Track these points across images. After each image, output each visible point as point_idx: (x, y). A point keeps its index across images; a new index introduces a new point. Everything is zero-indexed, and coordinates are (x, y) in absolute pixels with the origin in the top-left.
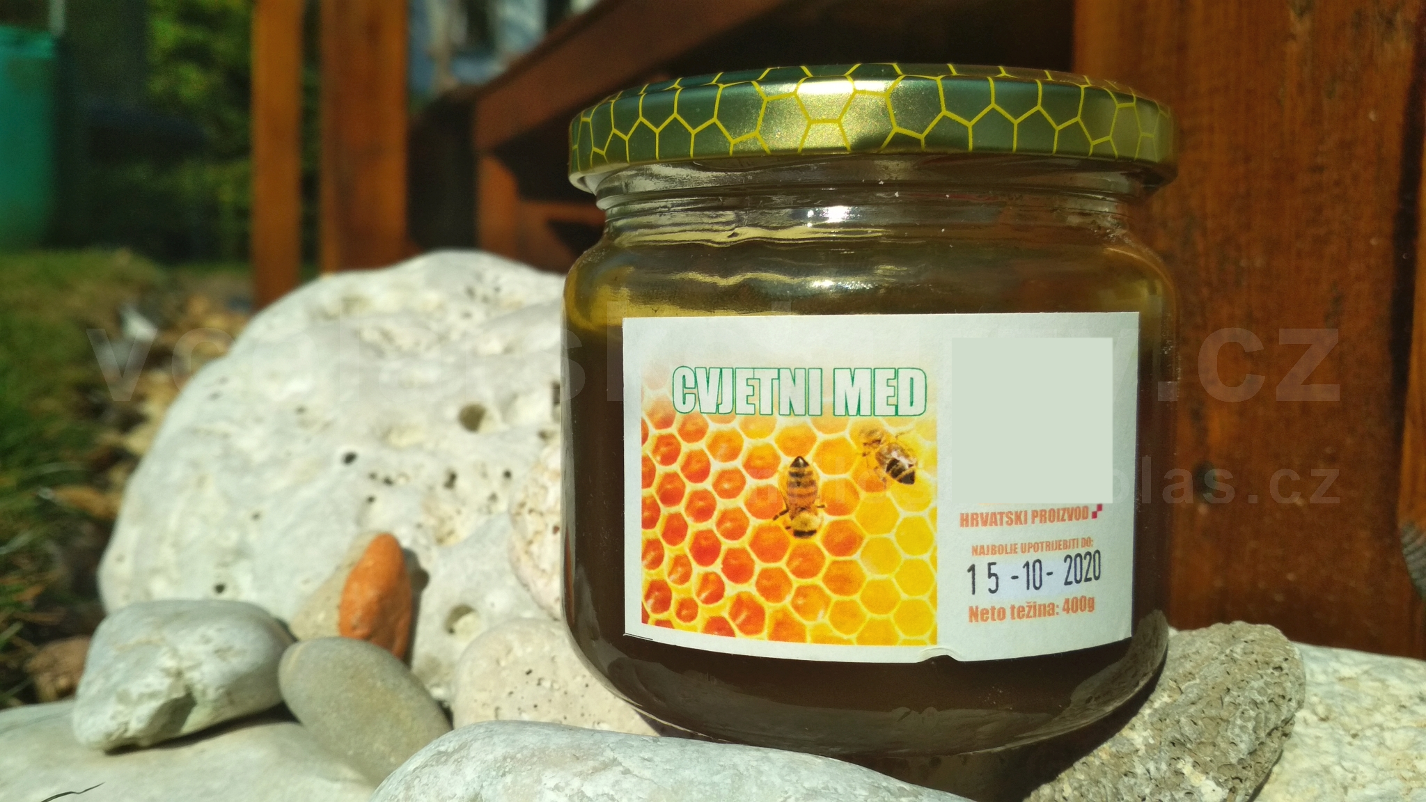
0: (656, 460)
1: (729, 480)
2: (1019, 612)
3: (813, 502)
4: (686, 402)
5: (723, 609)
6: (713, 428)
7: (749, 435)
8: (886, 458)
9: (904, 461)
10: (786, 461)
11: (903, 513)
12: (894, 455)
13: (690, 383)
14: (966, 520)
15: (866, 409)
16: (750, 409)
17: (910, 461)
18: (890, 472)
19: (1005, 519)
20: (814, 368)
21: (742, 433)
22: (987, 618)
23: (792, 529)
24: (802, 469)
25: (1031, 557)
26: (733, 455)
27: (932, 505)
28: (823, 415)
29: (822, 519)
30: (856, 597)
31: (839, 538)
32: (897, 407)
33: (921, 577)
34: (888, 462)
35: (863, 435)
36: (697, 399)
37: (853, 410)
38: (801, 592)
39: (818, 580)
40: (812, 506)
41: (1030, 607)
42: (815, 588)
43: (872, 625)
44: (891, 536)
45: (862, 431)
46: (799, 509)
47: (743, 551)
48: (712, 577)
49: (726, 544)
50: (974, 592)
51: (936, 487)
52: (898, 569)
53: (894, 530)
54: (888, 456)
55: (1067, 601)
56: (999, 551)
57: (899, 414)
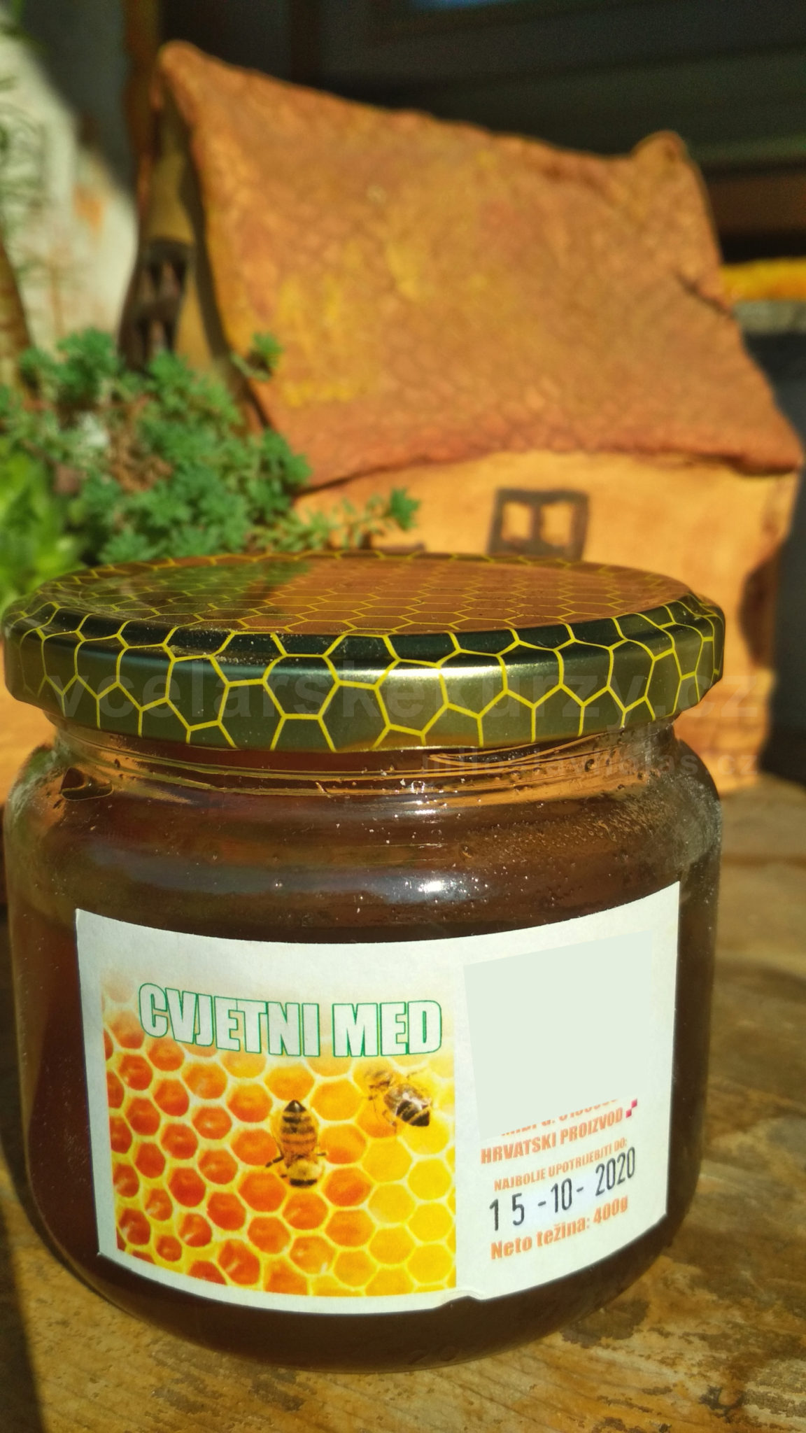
0: (124, 1081)
1: (212, 1119)
2: (546, 1238)
3: (313, 1150)
4: (157, 1024)
5: (211, 1254)
6: (190, 1059)
7: (234, 1073)
8: (396, 1101)
9: (417, 1103)
10: (279, 1106)
11: (417, 1158)
12: (406, 1097)
13: (161, 1004)
14: (487, 1156)
15: (371, 1048)
16: (234, 1045)
17: (424, 1101)
18: (401, 1115)
19: (531, 1146)
20: (309, 1004)
21: (224, 1069)
22: (512, 1252)
23: (288, 1178)
24: (298, 1114)
25: (559, 1179)
26: (216, 1091)
27: (450, 1145)
28: (321, 1056)
29: (323, 1168)
30: (365, 1248)
31: (343, 1187)
32: (408, 1045)
33: (439, 1222)
34: (398, 1105)
35: (368, 1077)
36: (169, 1023)
37: (356, 1050)
38: (301, 1243)
39: (320, 1232)
40: (311, 1155)
41: (558, 1230)
42: (317, 1239)
43: (382, 1276)
44: (404, 1182)
45: (368, 1073)
46: (295, 1157)
47: (231, 1197)
48: (196, 1220)
49: (212, 1188)
50: (497, 1228)
51: (454, 1126)
52: (411, 1216)
53: (407, 1176)
54: (399, 1098)
55: (598, 1212)
56: (525, 1180)
57: (411, 1052)
